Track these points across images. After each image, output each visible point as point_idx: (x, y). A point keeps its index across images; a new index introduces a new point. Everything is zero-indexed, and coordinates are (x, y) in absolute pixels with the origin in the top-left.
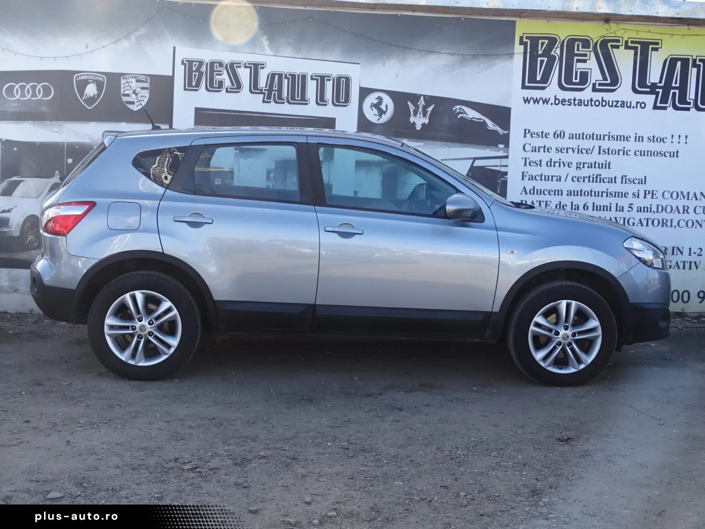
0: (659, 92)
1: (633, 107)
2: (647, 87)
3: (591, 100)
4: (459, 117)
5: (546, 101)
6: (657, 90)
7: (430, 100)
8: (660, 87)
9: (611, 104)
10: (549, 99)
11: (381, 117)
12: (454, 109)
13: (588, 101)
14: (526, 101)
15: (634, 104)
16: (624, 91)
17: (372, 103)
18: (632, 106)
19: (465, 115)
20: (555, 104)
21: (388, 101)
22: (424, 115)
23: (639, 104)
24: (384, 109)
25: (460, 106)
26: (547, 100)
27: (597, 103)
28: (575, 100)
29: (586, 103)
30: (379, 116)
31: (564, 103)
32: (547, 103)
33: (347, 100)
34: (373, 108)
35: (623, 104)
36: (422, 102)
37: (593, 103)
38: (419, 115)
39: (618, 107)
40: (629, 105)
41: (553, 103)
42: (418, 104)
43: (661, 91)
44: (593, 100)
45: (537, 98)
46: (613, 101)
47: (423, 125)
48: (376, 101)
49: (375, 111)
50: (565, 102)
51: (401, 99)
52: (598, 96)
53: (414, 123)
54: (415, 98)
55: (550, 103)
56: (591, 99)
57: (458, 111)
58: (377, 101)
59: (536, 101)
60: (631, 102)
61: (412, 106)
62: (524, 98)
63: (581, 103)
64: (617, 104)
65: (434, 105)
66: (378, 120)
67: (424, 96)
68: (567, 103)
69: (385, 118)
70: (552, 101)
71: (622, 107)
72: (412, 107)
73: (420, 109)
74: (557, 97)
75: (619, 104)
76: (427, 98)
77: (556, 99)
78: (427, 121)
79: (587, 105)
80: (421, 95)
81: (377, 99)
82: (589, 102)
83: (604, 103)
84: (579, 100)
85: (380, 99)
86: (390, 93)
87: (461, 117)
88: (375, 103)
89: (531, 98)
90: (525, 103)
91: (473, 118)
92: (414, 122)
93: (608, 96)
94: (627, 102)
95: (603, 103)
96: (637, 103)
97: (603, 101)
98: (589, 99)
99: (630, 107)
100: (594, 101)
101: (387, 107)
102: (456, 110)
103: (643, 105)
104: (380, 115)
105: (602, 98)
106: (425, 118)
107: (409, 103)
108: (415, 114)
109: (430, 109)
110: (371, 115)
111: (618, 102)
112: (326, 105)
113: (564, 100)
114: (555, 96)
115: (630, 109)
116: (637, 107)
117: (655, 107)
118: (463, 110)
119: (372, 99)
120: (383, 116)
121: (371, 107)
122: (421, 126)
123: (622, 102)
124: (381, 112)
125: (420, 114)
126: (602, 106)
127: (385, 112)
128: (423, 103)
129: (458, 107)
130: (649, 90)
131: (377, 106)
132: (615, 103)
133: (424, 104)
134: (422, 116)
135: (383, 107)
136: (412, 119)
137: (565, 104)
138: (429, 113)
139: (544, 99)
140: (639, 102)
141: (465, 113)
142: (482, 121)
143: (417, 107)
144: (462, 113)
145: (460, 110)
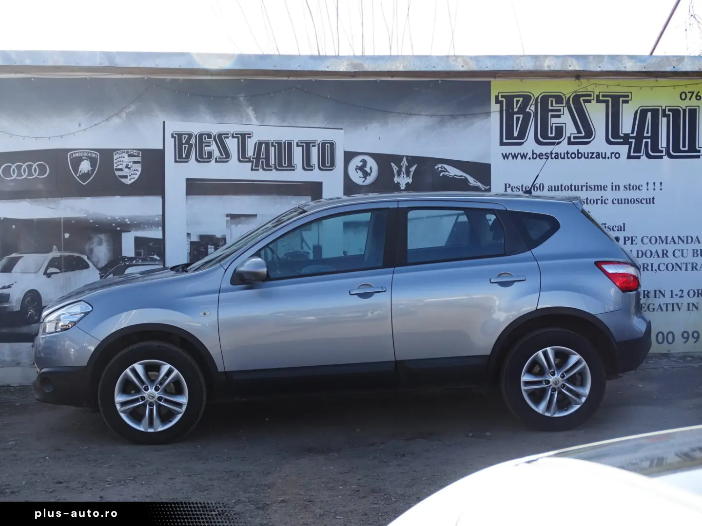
0: (632, 142)
1: (608, 158)
2: (620, 138)
3: (568, 153)
4: (441, 175)
5: (524, 156)
6: (630, 140)
7: (412, 160)
8: (632, 138)
9: (586, 156)
10: (527, 154)
11: (366, 179)
12: (436, 167)
13: (564, 153)
14: (505, 156)
15: (608, 155)
16: (599, 143)
17: (357, 166)
18: (607, 157)
19: (447, 173)
20: (533, 158)
21: (372, 164)
22: (408, 175)
23: (613, 155)
24: (369, 172)
25: (441, 165)
26: (525, 155)
27: (573, 156)
28: (551, 153)
29: (562, 156)
30: (364, 178)
31: (541, 157)
32: (525, 158)
33: (333, 164)
34: (358, 170)
35: (598, 156)
36: (405, 163)
37: (569, 155)
38: (402, 175)
39: (594, 158)
40: (604, 156)
41: (531, 157)
42: (401, 164)
43: (633, 141)
44: (569, 153)
45: (515, 154)
46: (588, 153)
47: (407, 184)
48: (360, 164)
49: (360, 174)
50: (543, 155)
51: (384, 161)
52: (573, 149)
53: (398, 183)
54: (397, 159)
55: (528, 157)
56: (568, 152)
57: (440, 169)
58: (361, 163)
59: (515, 156)
60: (605, 153)
61: (395, 167)
62: (502, 154)
63: (557, 156)
64: (592, 155)
65: (416, 165)
66: (363, 182)
67: (407, 157)
68: (544, 157)
69: (370, 180)
70: (530, 155)
71: (597, 158)
72: (395, 168)
73: (404, 170)
74: (534, 152)
75: (594, 156)
76: (409, 158)
77: (533, 154)
78: (410, 181)
79: (564, 158)
80: (403, 156)
81: (361, 161)
82: (566, 155)
83: (580, 155)
84: (555, 153)
85: (364, 162)
86: (374, 156)
87: (443, 175)
88: (359, 166)
89: (509, 154)
90: (504, 159)
91: (455, 175)
92: (398, 182)
93: (583, 149)
94: (602, 153)
95: (579, 155)
96: (612, 153)
97: (579, 153)
98: (566, 152)
99: (605, 158)
100: (570, 153)
101: (371, 168)
102: (438, 169)
103: (617, 155)
104: (365, 177)
105: (578, 150)
106: (408, 178)
107: (392, 164)
108: (399, 175)
109: (413, 169)
110: (357, 177)
111: (593, 153)
112: (312, 170)
113: (541, 155)
114: (533, 151)
115: (605, 159)
116: (611, 158)
117: (629, 157)
118: (446, 169)
119: (356, 162)
120: (368, 178)
121: (356, 169)
122: (405, 186)
123: (596, 153)
124: (366, 174)
125: (404, 174)
126: (578, 158)
127: (369, 174)
128: (406, 163)
129: (440, 166)
130: (622, 140)
131: (361, 168)
132: (590, 155)
133: (407, 165)
134: (405, 176)
135: (368, 169)
136: (396, 180)
137: (542, 158)
138: (412, 173)
139: (522, 154)
140: (613, 153)
141: (447, 171)
142: (463, 178)
143: (400, 168)
144: (444, 171)
145: (442, 168)
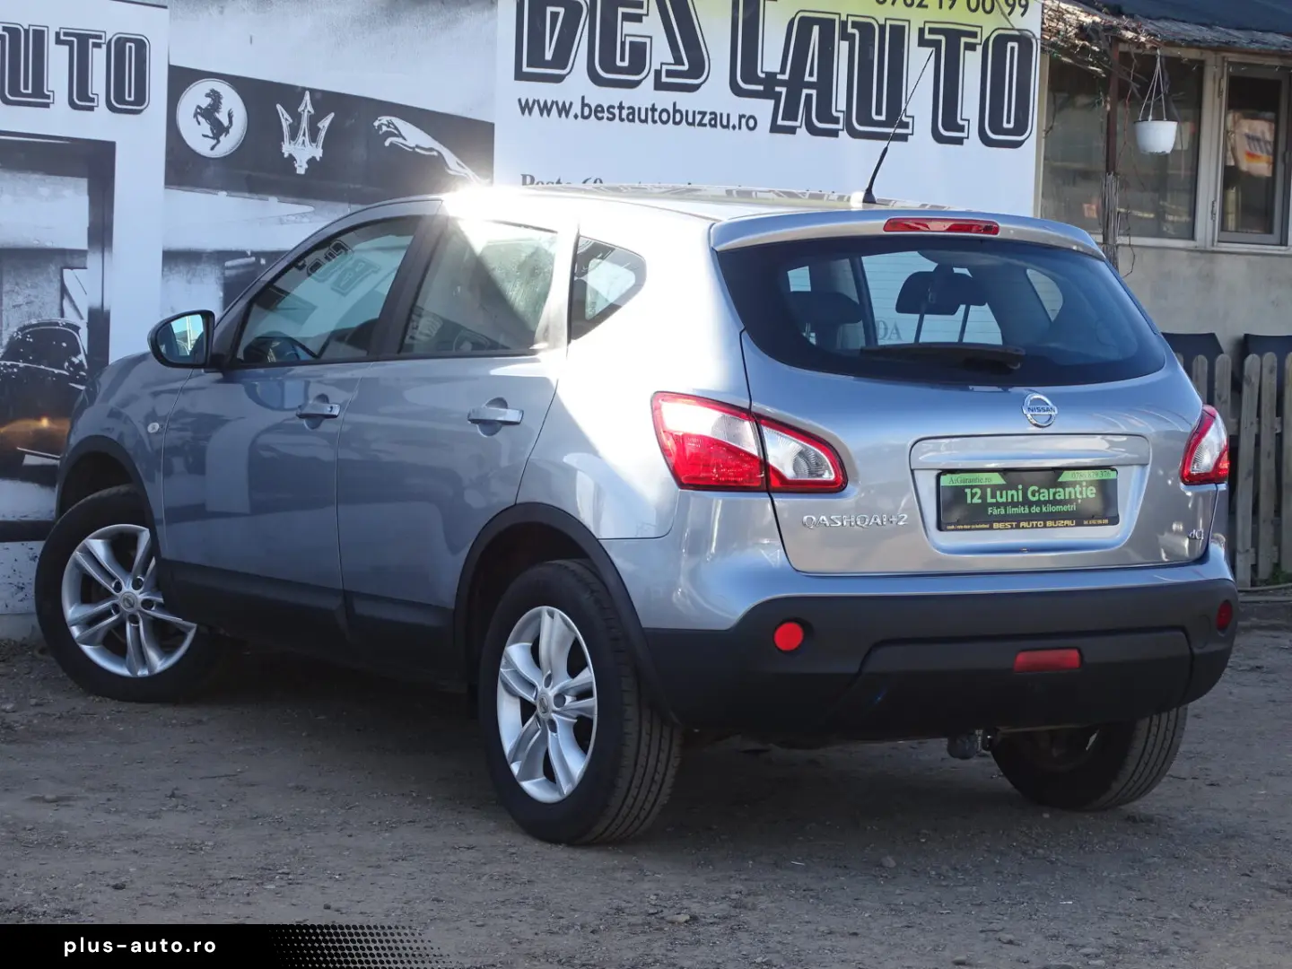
0: (781, 93)
1: (734, 127)
2: (758, 81)
3: (654, 109)
4: (387, 143)
5: (564, 110)
6: (778, 89)
7: (327, 101)
8: (782, 83)
9: (690, 120)
10: (571, 104)
11: (218, 142)
12: (376, 124)
13: (647, 109)
14: (526, 107)
15: (734, 121)
16: (715, 92)
17: (199, 107)
18: (731, 125)
19: (400, 140)
20: (584, 117)
21: (233, 105)
22: (313, 139)
23: (744, 121)
24: (226, 122)
25: (388, 118)
26: (567, 106)
27: (665, 117)
28: (621, 107)
29: (643, 117)
30: (213, 138)
31: (600, 115)
32: (567, 116)
33: (141, 98)
34: (200, 118)
35: (715, 120)
36: (307, 107)
37: (657, 117)
38: (301, 139)
39: (705, 125)
40: (725, 123)
41: (579, 114)
42: (300, 110)
43: (784, 90)
44: (656, 110)
45: (545, 102)
46: (694, 112)
47: (312, 161)
48: (205, 102)
49: (206, 127)
50: (603, 111)
51: (261, 96)
52: (666, 99)
53: (292, 158)
54: (290, 95)
55: (571, 114)
56: (653, 105)
57: (384, 128)
58: (209, 100)
59: (545, 109)
60: (728, 115)
61: (286, 116)
62: (520, 101)
63: (633, 115)
64: (702, 119)
65: (332, 115)
66: (212, 148)
67: (312, 91)
68: (606, 115)
69: (228, 144)
70: (576, 109)
71: (711, 125)
72: (286, 119)
73: (304, 124)
74: (586, 102)
75: (706, 120)
76: (318, 96)
77: (584, 105)
78: (318, 153)
79: (646, 121)
80: (304, 89)
81: (208, 95)
82: (650, 113)
83: (678, 117)
84: (629, 108)
85: (215, 97)
86: (237, 83)
87: (391, 144)
88: (204, 106)
90: (523, 113)
91: (417, 146)
92: (290, 155)
93: (686, 101)
95: (675, 116)
96: (741, 117)
97: (675, 111)
98: (650, 107)
99: (727, 127)
100: (659, 110)
101: (230, 116)
102: (380, 127)
103: (750, 122)
104: (216, 137)
105: (674, 104)
106: (314, 145)
107: (279, 107)
108: (293, 137)
109: (325, 124)
110: (196, 136)
111: (704, 114)
112: (91, 109)
113: (599, 109)
114: (583, 98)
115: (726, 130)
116: (740, 128)
117: (775, 128)
118: (396, 128)
119: (196, 95)
120: (222, 138)
121: (195, 116)
122: (306, 166)
123: (711, 114)
124: (219, 130)
125: (304, 135)
126: (675, 123)
127: (226, 130)
128: (310, 108)
129: (384, 119)
130: (761, 88)
131: (208, 114)
132: (698, 117)
133: (312, 112)
134: (307, 139)
135: (222, 117)
136: (287, 148)
137: (602, 118)
138: (323, 134)
140: (743, 116)
141: (400, 135)
142: (435, 153)
143: (296, 117)
144: (395, 135)
145: (388, 127)
